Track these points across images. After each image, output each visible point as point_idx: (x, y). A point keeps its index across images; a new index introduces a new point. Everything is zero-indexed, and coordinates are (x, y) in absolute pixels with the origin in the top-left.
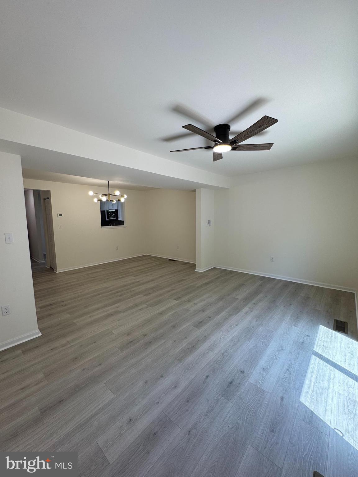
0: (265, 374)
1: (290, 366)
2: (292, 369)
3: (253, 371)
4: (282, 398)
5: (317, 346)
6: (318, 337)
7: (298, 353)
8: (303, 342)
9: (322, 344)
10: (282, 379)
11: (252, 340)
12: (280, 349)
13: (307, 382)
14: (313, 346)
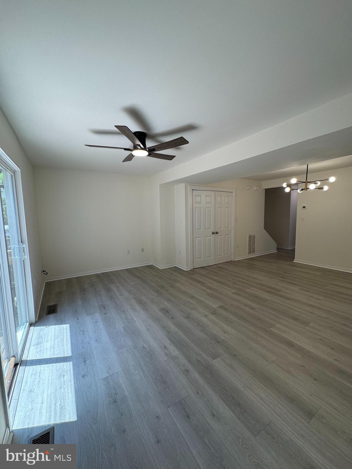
0: (94, 320)
1: (84, 334)
2: (82, 333)
3: (101, 318)
4: (78, 319)
5: (70, 370)
6: (73, 383)
7: (83, 348)
8: (85, 361)
9: (65, 377)
10: (83, 325)
11: (122, 329)
12: (98, 340)
13: (69, 334)
14: (73, 365)
